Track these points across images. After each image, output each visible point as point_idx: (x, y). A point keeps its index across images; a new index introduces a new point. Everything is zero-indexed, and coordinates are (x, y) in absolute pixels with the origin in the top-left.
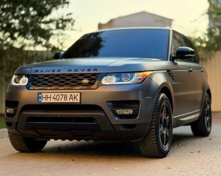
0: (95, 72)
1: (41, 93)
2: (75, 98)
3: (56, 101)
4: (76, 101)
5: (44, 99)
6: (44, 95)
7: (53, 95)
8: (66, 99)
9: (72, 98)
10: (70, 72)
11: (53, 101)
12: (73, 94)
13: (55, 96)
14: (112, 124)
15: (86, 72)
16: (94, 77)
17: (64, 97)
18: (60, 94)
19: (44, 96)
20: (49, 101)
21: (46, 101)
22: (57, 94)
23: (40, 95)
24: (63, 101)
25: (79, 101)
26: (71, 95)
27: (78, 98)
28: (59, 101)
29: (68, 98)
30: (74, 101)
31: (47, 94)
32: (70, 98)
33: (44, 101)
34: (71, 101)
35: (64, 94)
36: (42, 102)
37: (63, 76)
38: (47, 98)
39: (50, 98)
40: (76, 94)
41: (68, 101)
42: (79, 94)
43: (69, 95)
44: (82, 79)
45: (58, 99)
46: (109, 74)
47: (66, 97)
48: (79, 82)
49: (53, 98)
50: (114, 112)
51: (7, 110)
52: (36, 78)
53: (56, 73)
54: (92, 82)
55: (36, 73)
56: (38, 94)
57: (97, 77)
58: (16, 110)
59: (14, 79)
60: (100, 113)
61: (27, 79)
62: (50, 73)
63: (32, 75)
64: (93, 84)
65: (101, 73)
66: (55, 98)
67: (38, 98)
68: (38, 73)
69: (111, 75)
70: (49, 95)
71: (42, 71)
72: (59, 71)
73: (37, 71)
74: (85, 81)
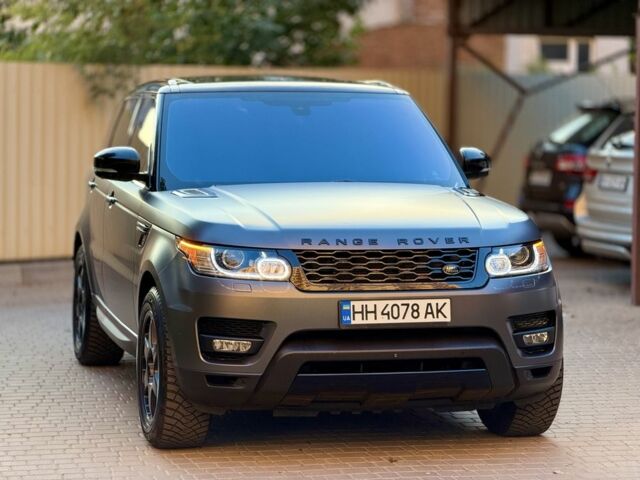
0: (464, 245)
1: (348, 301)
2: (439, 311)
3: (392, 321)
4: (441, 319)
5: (358, 317)
6: (358, 306)
7: (381, 305)
8: (415, 314)
9: (432, 313)
10: (403, 247)
11: (382, 320)
12: (433, 302)
13: (389, 309)
14: (514, 370)
15: (441, 245)
16: (464, 258)
17: (410, 310)
18: (399, 302)
19: (358, 308)
20: (371, 320)
21: (365, 322)
22: (391, 303)
23: (345, 307)
24: (409, 319)
25: (448, 319)
26: (430, 304)
27: (447, 310)
28: (400, 320)
29: (422, 311)
30: (436, 320)
31: (364, 303)
32: (427, 313)
33: (358, 320)
34: (430, 319)
35: (411, 302)
36: (353, 322)
37: (390, 256)
38: (365, 312)
39: (375, 312)
40: (441, 302)
41: (421, 319)
42: (448, 301)
43: (423, 304)
44: (443, 265)
45: (395, 315)
46: (495, 250)
47: (417, 311)
48: (437, 271)
49: (383, 314)
50: (519, 341)
51: (211, 344)
52: (311, 261)
53: (366, 247)
54: (466, 270)
55: (306, 247)
56: (340, 303)
57: (473, 258)
58: (262, 344)
59: (213, 257)
60: (493, 346)
61: (282, 262)
62: (350, 247)
63: (294, 251)
64: (470, 275)
65: (478, 248)
66: (388, 314)
67: (340, 313)
68: (314, 247)
69: (498, 253)
70: (371, 306)
71: (324, 242)
72: (373, 242)
73: (308, 241)
74: (450, 268)
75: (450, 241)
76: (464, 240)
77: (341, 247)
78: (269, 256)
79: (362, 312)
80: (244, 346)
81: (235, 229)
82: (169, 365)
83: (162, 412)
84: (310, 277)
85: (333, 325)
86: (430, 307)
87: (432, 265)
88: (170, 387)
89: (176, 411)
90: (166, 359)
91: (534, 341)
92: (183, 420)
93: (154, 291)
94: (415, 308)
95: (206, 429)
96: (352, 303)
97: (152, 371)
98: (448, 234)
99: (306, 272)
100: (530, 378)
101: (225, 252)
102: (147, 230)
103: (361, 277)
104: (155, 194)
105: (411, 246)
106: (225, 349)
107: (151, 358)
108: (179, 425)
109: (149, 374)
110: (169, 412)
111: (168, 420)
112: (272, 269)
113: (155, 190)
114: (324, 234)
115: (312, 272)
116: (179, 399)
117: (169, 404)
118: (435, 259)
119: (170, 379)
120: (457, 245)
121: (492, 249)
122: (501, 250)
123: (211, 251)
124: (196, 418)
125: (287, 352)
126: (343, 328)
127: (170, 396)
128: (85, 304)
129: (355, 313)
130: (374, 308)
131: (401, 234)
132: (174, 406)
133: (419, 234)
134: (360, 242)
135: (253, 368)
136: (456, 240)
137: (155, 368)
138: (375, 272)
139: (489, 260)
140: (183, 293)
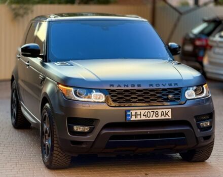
0: (176, 87)
1: (129, 111)
2: (166, 114)
3: (147, 118)
4: (167, 117)
5: (134, 117)
6: (133, 112)
7: (143, 112)
8: (157, 116)
9: (164, 115)
10: (151, 88)
11: (143, 118)
12: (164, 110)
13: (146, 114)
14: (196, 138)
15: (167, 87)
16: (176, 92)
17: (155, 114)
18: (150, 111)
19: (133, 113)
20: (139, 118)
21: (136, 119)
22: (147, 111)
23: (128, 113)
24: (154, 118)
25: (170, 118)
26: (162, 111)
27: (170, 114)
28: (151, 118)
29: (160, 114)
30: (165, 118)
31: (136, 111)
32: (162, 115)
33: (133, 118)
34: (163, 117)
35: (155, 111)
36: (131, 119)
37: (146, 92)
38: (136, 115)
39: (140, 115)
40: (167, 110)
41: (159, 118)
42: (170, 110)
43: (160, 111)
44: (168, 95)
45: (149, 116)
46: (189, 88)
47: (157, 114)
48: (165, 97)
49: (144, 116)
50: (198, 126)
51: (73, 128)
52: (114, 93)
53: (136, 88)
54: (177, 97)
55: (112, 88)
56: (126, 111)
57: (180, 92)
58: (94, 128)
59: (73, 92)
60: (188, 128)
61: (102, 94)
62: (130, 88)
63: (107, 89)
64: (179, 99)
65: (182, 88)
66: (146, 116)
67: (126, 115)
68: (115, 88)
69: (190, 89)
70: (139, 112)
71: (119, 86)
72: (139, 86)
73: (113, 86)
74: (170, 96)
75: (170, 85)
76: (176, 84)
77: (126, 88)
78: (96, 92)
79: (135, 115)
80: (86, 129)
81: (82, 80)
82: (55, 136)
83: (52, 155)
84: (113, 101)
85: (123, 121)
86: (163, 113)
87: (164, 95)
88: (55, 145)
89: (58, 155)
90: (53, 133)
91: (204, 125)
92: (61, 158)
93: (47, 105)
94: (157, 113)
95: (70, 162)
96: (131, 111)
97: (47, 137)
98: (170, 82)
99: (112, 98)
100: (202, 140)
101: (78, 90)
102: (44, 79)
103: (135, 100)
104: (47, 64)
105: (155, 87)
106: (79, 130)
107: (46, 132)
108: (59, 160)
109: (46, 138)
110: (55, 155)
111: (54, 158)
112: (97, 97)
113: (47, 62)
114: (119, 82)
115: (115, 98)
116: (59, 150)
117: (55, 152)
118: (164, 92)
119: (55, 142)
120: (173, 86)
121: (187, 88)
122: (191, 88)
123: (72, 89)
124: (66, 157)
125: (104, 132)
126: (127, 121)
127: (55, 148)
128: (16, 104)
129: (132, 115)
130: (140, 113)
131: (150, 82)
132: (57, 153)
133: (158, 82)
134: (134, 86)
135: (90, 138)
136: (173, 85)
137: (49, 136)
138: (140, 98)
139: (186, 93)
140: (61, 106)
